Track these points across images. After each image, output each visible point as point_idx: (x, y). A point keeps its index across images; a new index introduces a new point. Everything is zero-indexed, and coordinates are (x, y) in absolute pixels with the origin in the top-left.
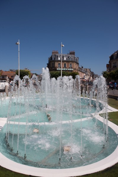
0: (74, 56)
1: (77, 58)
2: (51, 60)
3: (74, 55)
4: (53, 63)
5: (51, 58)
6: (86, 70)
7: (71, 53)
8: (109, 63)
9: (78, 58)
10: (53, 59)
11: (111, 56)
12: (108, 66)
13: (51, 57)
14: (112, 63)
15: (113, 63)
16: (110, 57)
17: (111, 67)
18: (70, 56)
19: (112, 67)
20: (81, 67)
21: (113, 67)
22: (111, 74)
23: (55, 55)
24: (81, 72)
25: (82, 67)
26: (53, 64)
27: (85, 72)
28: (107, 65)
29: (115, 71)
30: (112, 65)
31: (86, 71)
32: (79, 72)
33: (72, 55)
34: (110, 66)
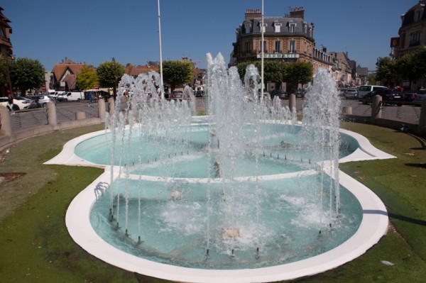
0: (301, 19)
1: (311, 26)
2: (242, 35)
3: (303, 18)
4: (247, 40)
5: (243, 28)
6: (336, 56)
7: (293, 14)
8: (399, 34)
9: (312, 24)
10: (248, 31)
11: (407, 14)
12: (395, 43)
13: (243, 25)
14: (408, 33)
15: (411, 34)
16: (402, 17)
17: (403, 46)
18: (291, 20)
19: (406, 47)
20: (320, 49)
21: (410, 46)
22: (399, 63)
23: (253, 21)
24: (321, 61)
25: (325, 50)
26: (247, 43)
27: (331, 61)
28: (392, 39)
29: (414, 55)
30: (409, 39)
31: (334, 60)
32: (315, 62)
33: (297, 19)
34: (401, 42)
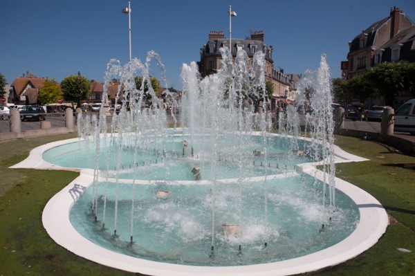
0: (261, 42)
1: (270, 49)
2: (206, 54)
3: (262, 40)
4: (211, 59)
5: (207, 48)
6: (292, 77)
7: (254, 37)
8: (348, 58)
9: (271, 47)
10: (212, 51)
11: (353, 41)
12: (344, 66)
13: (208, 45)
14: (355, 58)
15: (358, 59)
16: (349, 44)
17: (352, 69)
18: (252, 42)
19: (355, 69)
20: (278, 70)
21: (358, 69)
22: (351, 83)
23: (216, 41)
24: (279, 81)
25: (282, 71)
26: (211, 62)
27: (288, 81)
28: (343, 63)
29: (363, 76)
30: (356, 63)
31: (290, 81)
32: (274, 82)
33: (257, 41)
34: (349, 65)
